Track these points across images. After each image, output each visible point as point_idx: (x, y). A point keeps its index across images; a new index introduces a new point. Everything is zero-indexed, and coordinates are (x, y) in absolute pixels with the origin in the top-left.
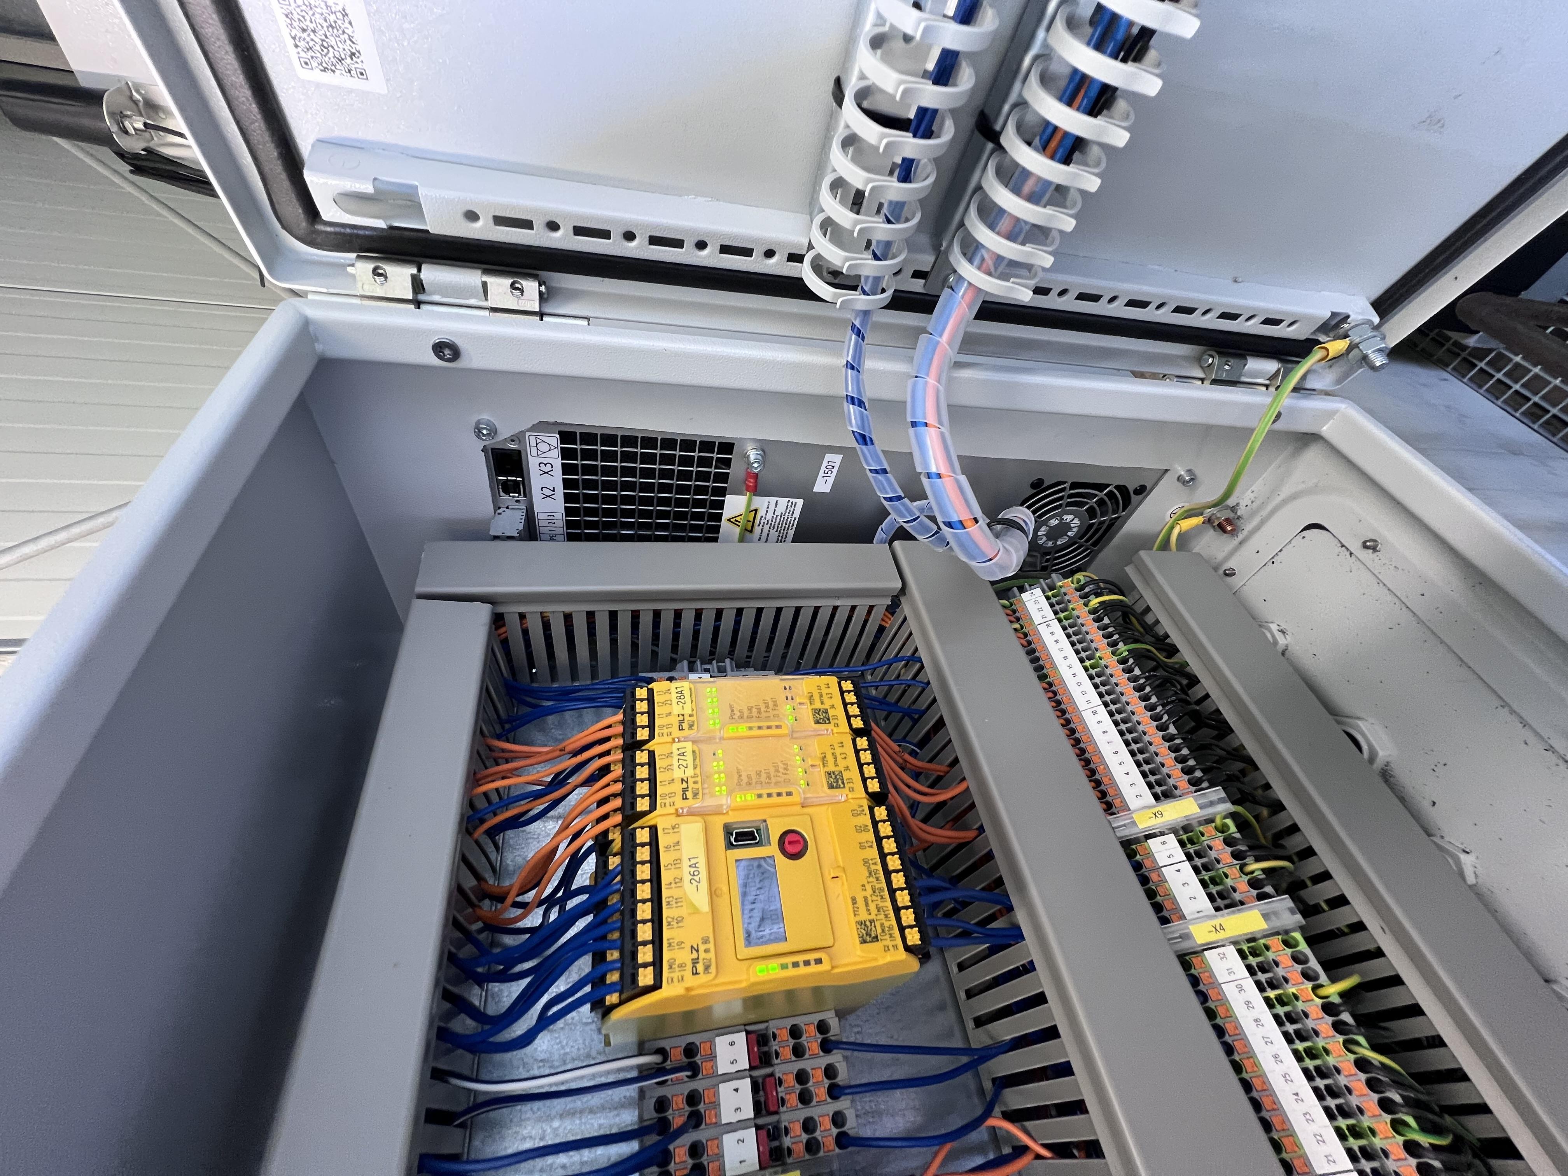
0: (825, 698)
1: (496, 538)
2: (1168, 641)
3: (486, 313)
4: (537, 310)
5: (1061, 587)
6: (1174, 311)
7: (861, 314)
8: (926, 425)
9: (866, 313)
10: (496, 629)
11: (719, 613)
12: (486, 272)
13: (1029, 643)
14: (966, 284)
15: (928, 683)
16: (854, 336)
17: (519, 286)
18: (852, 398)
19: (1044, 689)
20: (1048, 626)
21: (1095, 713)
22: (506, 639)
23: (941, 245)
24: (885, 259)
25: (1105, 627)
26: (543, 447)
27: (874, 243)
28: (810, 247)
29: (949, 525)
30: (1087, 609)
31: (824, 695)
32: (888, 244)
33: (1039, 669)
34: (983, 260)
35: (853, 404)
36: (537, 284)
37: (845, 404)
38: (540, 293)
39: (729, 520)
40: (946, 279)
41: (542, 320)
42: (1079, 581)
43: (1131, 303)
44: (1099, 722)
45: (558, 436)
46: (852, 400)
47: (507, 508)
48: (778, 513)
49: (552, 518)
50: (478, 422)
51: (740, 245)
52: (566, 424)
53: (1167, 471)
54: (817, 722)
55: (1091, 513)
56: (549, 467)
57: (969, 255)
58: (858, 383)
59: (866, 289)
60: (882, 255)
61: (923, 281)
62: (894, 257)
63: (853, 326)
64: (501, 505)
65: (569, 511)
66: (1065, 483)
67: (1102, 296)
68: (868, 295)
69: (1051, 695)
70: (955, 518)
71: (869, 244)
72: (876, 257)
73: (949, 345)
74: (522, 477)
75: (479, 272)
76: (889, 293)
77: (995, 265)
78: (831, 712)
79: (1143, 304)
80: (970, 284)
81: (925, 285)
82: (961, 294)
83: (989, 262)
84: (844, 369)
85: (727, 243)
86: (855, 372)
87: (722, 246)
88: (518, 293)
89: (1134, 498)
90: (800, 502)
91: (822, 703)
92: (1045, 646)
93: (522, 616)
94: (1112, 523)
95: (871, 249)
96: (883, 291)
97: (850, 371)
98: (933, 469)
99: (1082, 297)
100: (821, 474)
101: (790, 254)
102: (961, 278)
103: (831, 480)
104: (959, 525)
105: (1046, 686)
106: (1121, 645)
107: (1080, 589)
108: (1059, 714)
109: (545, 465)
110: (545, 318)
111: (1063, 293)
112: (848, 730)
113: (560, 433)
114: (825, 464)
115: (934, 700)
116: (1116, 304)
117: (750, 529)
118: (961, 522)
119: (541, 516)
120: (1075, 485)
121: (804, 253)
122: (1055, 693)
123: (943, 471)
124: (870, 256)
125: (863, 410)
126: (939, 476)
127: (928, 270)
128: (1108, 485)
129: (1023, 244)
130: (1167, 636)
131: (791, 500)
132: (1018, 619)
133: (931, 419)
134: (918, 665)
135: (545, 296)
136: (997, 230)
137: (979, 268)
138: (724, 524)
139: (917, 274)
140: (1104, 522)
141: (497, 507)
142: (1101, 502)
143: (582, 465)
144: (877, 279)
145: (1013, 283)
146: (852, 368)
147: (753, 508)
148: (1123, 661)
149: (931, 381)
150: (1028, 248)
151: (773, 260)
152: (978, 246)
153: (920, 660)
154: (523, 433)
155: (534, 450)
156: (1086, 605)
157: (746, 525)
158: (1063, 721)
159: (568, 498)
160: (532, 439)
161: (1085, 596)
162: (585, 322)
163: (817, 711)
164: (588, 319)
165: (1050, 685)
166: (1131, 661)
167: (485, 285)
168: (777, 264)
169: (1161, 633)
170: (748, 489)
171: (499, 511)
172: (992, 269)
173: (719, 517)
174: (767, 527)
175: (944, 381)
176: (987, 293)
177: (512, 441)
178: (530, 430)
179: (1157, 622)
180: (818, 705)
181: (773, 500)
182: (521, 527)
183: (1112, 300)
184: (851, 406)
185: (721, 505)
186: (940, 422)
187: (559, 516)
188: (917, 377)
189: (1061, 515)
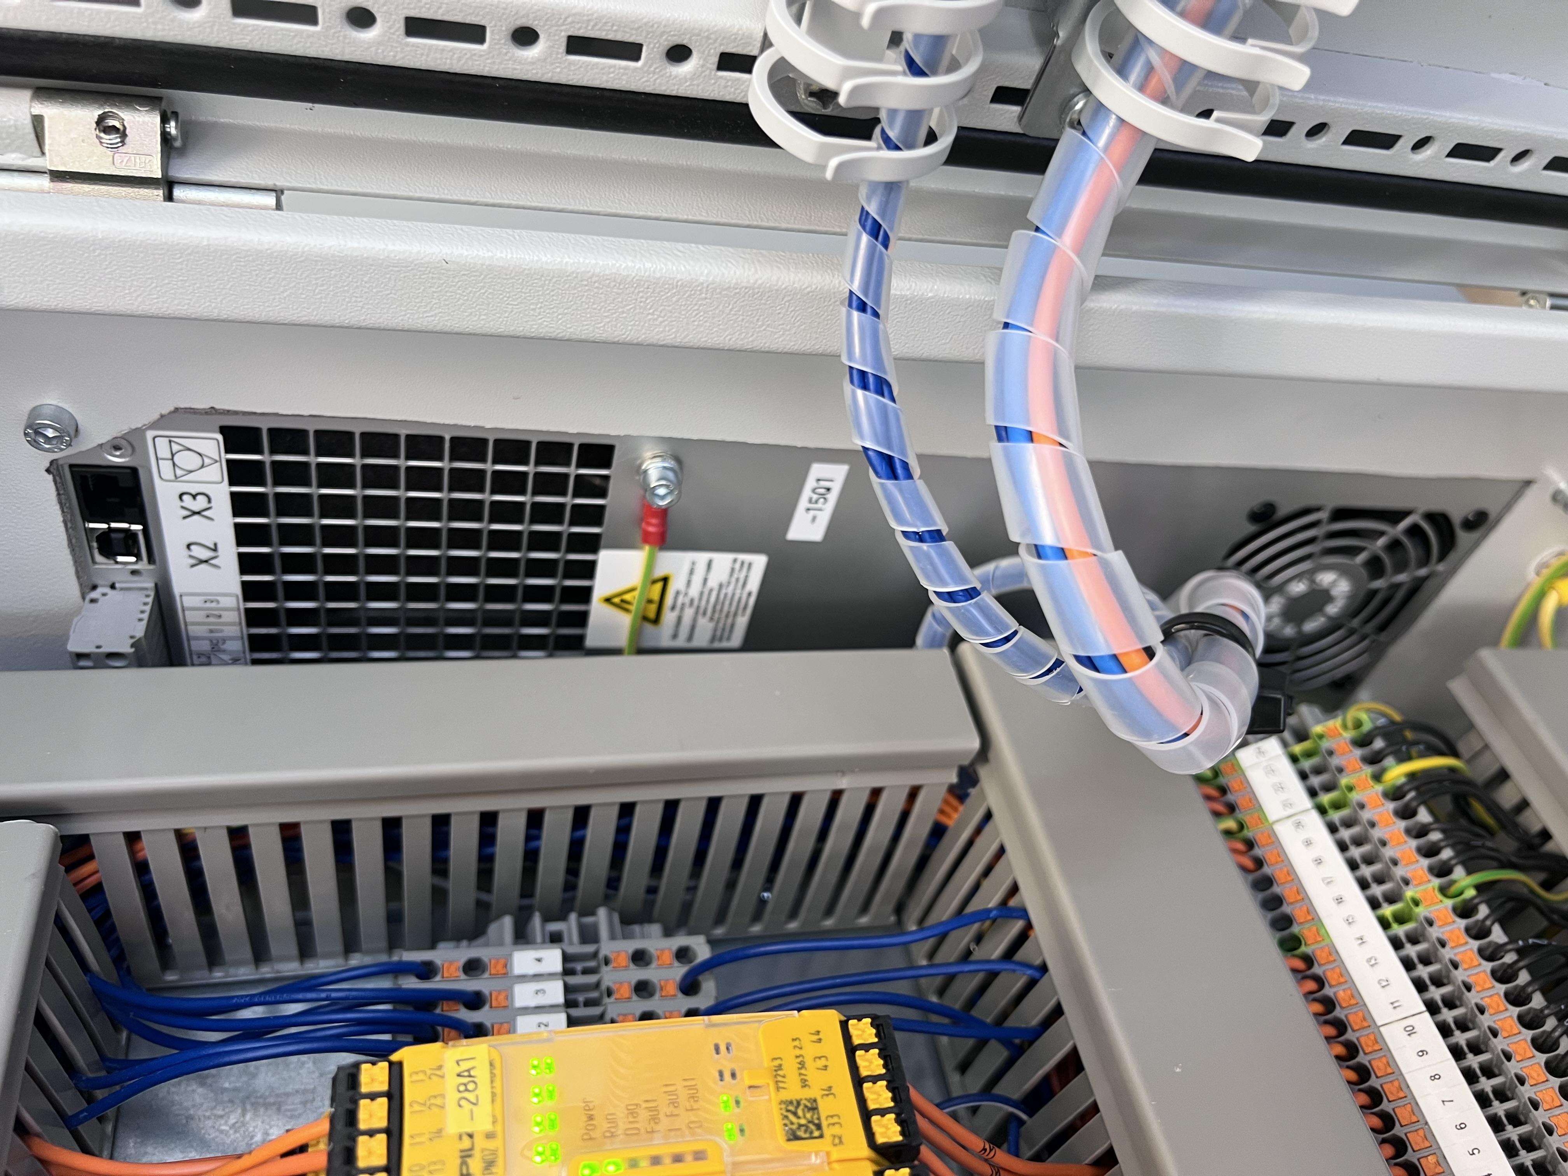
0: (811, 1073)
1: (79, 660)
2: (1549, 847)
3: (45, 182)
4: (159, 175)
5: (1321, 737)
6: (1548, 167)
7: (880, 190)
8: (1030, 436)
9: (891, 188)
10: (69, 869)
11: (581, 815)
12: (42, 93)
13: (1259, 863)
14: (1113, 121)
15: (1044, 969)
16: (865, 238)
17: (117, 124)
18: (863, 374)
19: (1295, 971)
20: (1298, 824)
21: (1411, 1031)
22: (98, 888)
23: (1056, 35)
24: (934, 72)
25: (1421, 832)
26: (186, 460)
27: (908, 37)
28: (766, 43)
29: (1089, 662)
30: (1379, 788)
31: (809, 1063)
32: (938, 42)
33: (1282, 923)
34: (1150, 69)
35: (865, 387)
36: (158, 119)
37: (848, 387)
38: (166, 138)
39: (608, 600)
40: (1067, 104)
41: (169, 197)
42: (1358, 724)
43: (1461, 151)
44: (1423, 1053)
45: (220, 437)
46: (862, 380)
47: (113, 587)
48: (713, 583)
49: (214, 605)
50: (35, 412)
51: (610, 37)
52: (236, 413)
53: (1528, 483)
54: (794, 1137)
55: (1375, 567)
56: (201, 502)
57: (1118, 58)
58: (875, 341)
59: (892, 134)
60: (927, 64)
61: (1016, 109)
62: (954, 66)
63: (864, 215)
64: (99, 582)
65: (250, 591)
66: (1318, 509)
67: (1398, 137)
68: (897, 148)
69: (1311, 985)
70: (1101, 649)
71: (896, 38)
72: (914, 69)
73: (1078, 254)
74: (144, 523)
75: (27, 94)
76: (945, 142)
77: (1175, 80)
78: (825, 1107)
79: (1486, 153)
80: (1121, 121)
81: (1021, 118)
82: (1102, 142)
83: (1164, 75)
84: (844, 310)
85: (581, 33)
86: (868, 317)
87: (570, 38)
88: (114, 138)
89: (1463, 537)
90: (759, 562)
91: (805, 1084)
92: (1291, 872)
93: (133, 838)
94: (1416, 588)
95: (902, 48)
96: (931, 138)
97: (856, 314)
98: (1048, 539)
99: (1357, 138)
100: (803, 503)
101: (723, 55)
102: (1100, 108)
103: (824, 517)
104: (1112, 664)
105: (1300, 964)
106: (1459, 872)
107: (1362, 742)
108: (1331, 1031)
109: (194, 497)
110: (179, 192)
111: (1316, 130)
112: (865, 1151)
113: (223, 430)
114: (810, 483)
115: (1058, 1012)
116: (1428, 152)
117: (652, 614)
118: (1115, 657)
119: (188, 602)
120: (1340, 514)
121: (754, 52)
122: (1320, 982)
123: (1069, 543)
124: (901, 66)
125: (886, 401)
126: (1062, 554)
127: (1027, 85)
128: (1406, 514)
129: (1239, 37)
130: (1545, 835)
131: (742, 557)
132: (1232, 808)
133: (1042, 424)
134: (1019, 925)
135: (178, 144)
136: (1179, 8)
137: (1141, 88)
138: (597, 609)
139: (1003, 95)
140: (1398, 586)
141: (88, 586)
142: (1395, 546)
143: (278, 495)
144: (915, 116)
145: (1218, 120)
146: (862, 307)
147: (659, 573)
148: (1465, 911)
149: (1041, 335)
150: (1252, 48)
151: (686, 68)
152: (1139, 41)
153: (1023, 913)
154: (139, 432)
155: (166, 466)
156: (1377, 777)
157: (645, 609)
158: (1340, 1050)
159: (246, 564)
160: (162, 443)
161: (1374, 759)
162: (270, 200)
163: (792, 1107)
164: (278, 192)
165: (1309, 961)
166: (1483, 911)
167: (38, 122)
168: (695, 76)
169: (1536, 828)
170: (647, 538)
171: (94, 595)
172: (1171, 90)
173: (585, 595)
174: (689, 613)
175: (1068, 331)
176: (1159, 140)
177: (117, 448)
178: (154, 426)
179: (1524, 805)
180: (794, 1092)
181: (702, 557)
182: (139, 630)
183: (1420, 145)
184: (860, 393)
185: (588, 570)
186: (1062, 430)
187: (230, 602)
188: (1006, 325)
189: (1312, 572)
